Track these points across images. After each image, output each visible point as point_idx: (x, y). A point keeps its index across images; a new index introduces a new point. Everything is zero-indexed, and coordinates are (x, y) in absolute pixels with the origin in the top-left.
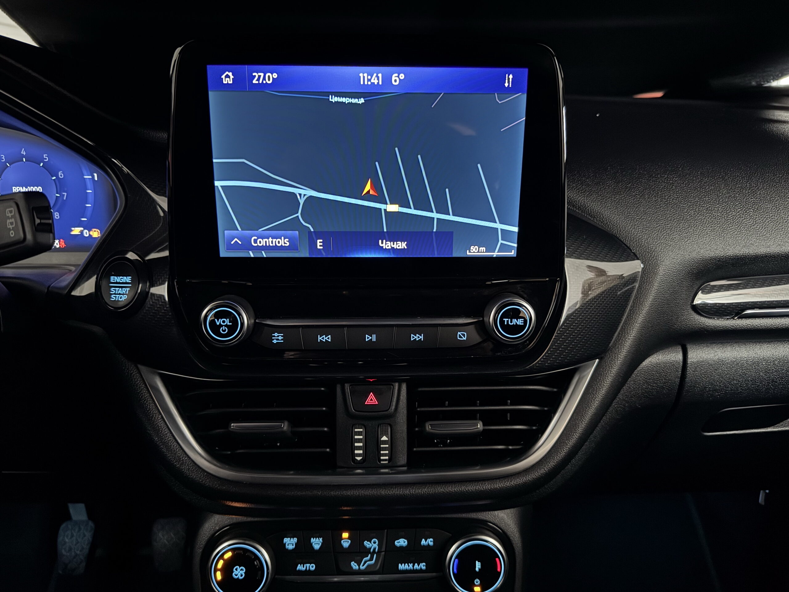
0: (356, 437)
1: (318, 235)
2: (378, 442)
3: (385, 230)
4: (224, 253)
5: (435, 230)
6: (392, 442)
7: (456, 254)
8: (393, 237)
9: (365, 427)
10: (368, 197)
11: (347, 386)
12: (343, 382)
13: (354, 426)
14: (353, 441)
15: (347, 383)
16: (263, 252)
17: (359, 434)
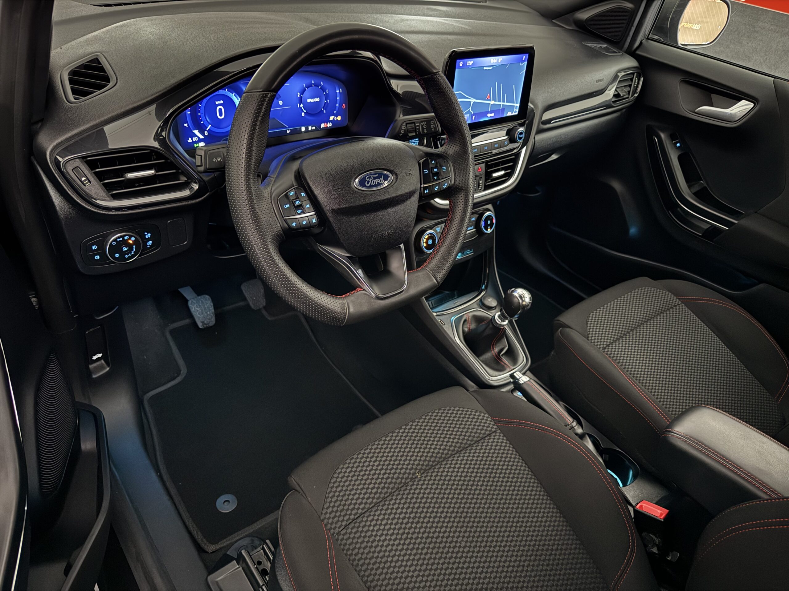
1: (474, 114)
2: (479, 183)
5: (501, 108)
8: (491, 112)
10: (488, 100)
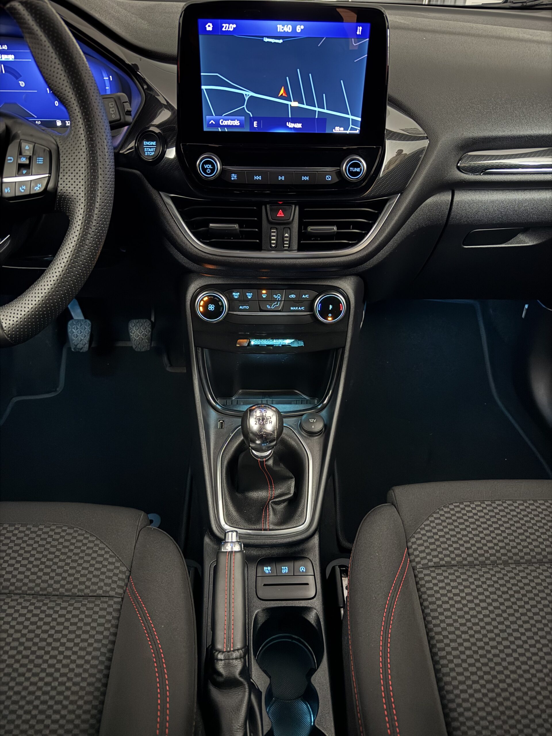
0: (272, 234)
1: (254, 119)
2: (283, 237)
3: (290, 116)
4: (206, 129)
5: (317, 117)
6: (290, 237)
7: (328, 131)
8: (294, 121)
9: (277, 229)
10: (282, 97)
11: (268, 206)
12: (265, 204)
13: (271, 228)
14: (270, 236)
15: (268, 204)
16: (226, 129)
17: (274, 232)
